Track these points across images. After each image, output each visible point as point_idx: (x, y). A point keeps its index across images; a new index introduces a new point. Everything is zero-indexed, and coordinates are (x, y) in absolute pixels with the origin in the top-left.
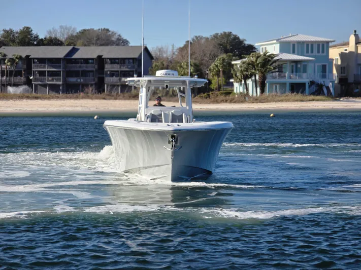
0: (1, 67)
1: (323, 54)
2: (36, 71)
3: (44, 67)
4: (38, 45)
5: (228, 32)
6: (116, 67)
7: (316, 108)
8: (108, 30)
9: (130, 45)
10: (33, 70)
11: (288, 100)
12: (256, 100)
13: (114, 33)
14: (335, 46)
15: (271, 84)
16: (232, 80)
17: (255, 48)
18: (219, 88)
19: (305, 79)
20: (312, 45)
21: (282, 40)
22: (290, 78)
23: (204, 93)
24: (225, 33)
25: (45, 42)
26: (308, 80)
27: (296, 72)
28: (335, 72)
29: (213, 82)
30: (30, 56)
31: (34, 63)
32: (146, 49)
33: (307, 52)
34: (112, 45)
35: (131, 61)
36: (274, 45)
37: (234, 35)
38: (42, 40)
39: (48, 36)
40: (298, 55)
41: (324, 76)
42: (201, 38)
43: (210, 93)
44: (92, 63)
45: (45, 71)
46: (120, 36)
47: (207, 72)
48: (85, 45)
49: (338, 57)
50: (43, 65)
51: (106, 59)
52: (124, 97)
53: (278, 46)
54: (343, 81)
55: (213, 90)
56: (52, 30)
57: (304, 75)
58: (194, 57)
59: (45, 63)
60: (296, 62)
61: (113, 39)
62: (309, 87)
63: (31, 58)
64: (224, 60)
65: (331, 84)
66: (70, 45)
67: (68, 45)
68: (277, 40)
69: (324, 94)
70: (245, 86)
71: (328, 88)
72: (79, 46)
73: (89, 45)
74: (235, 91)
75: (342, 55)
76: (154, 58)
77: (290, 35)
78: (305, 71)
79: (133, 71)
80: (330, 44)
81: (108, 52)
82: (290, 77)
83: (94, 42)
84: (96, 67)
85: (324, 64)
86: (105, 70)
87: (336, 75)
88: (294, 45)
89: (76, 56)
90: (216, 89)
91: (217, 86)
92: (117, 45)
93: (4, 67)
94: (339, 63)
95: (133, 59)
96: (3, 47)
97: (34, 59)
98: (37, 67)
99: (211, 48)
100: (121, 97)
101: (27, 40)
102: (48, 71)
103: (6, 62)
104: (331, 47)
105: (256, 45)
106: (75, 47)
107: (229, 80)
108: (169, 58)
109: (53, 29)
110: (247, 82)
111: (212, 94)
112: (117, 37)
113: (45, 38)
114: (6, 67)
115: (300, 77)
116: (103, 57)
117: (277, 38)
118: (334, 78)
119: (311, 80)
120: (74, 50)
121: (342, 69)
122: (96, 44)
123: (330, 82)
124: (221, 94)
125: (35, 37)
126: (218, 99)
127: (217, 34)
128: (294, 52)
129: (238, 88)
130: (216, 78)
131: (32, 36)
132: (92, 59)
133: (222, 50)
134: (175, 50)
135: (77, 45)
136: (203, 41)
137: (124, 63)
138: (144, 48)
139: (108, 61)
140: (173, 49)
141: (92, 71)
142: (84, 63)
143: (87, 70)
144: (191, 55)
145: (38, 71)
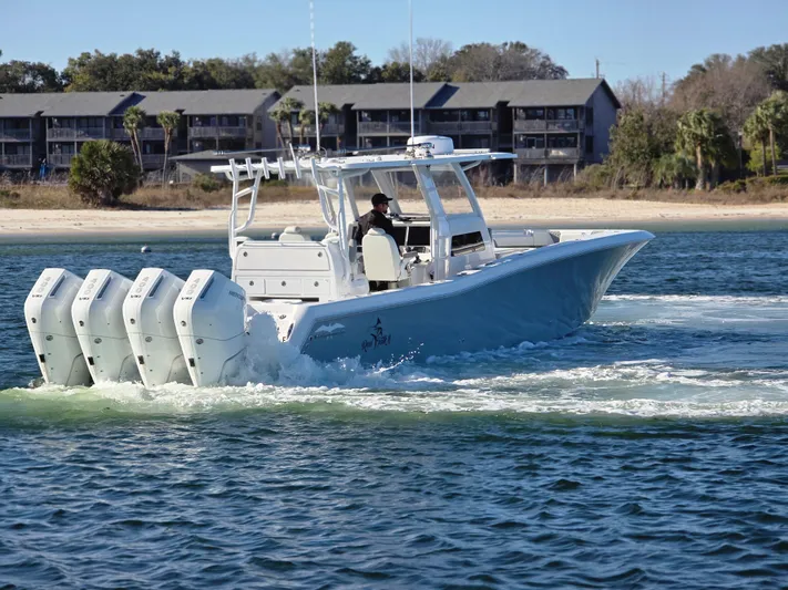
0: (292, 130)
2: (365, 138)
3: (384, 129)
4: (369, 81)
6: (538, 127)
8: (521, 47)
9: (568, 78)
10: (359, 135)
13: (535, 53)
18: (767, 170)
23: (733, 181)
24: (778, 47)
25: (386, 75)
29: (753, 155)
30: (352, 105)
31: (361, 120)
32: (604, 85)
34: (530, 78)
35: (571, 112)
38: (377, 69)
39: (391, 61)
42: (726, 58)
43: (747, 181)
44: (487, 119)
45: (386, 137)
46: (547, 58)
47: (740, 134)
48: (471, 80)
50: (381, 123)
51: (516, 108)
52: (555, 191)
55: (755, 174)
56: (400, 49)
58: (710, 101)
59: (385, 120)
61: (532, 66)
63: (355, 111)
64: (777, 107)
66: (439, 81)
67: (435, 80)
72: (459, 81)
73: (479, 81)
76: (622, 104)
79: (575, 135)
81: (520, 94)
83: (490, 72)
84: (495, 126)
86: (514, 133)
89: (451, 103)
90: (761, 171)
91: (762, 164)
92: (542, 77)
93: (297, 129)
95: (575, 108)
96: (296, 87)
97: (360, 111)
98: (368, 128)
99: (750, 79)
100: (549, 192)
101: (346, 71)
102: (391, 137)
103: (301, 118)
106: (450, 84)
108: (656, 103)
109: (403, 46)
111: (752, 182)
112: (542, 60)
113: (385, 67)
114: (303, 131)
116: (509, 105)
120: (447, 92)
122: (495, 77)
124: (772, 181)
125: (362, 64)
126: (764, 193)
127: (762, 49)
130: (760, 146)
131: (356, 63)
132: (486, 110)
133: (774, 84)
134: (667, 88)
135: (455, 79)
136: (730, 64)
137: (556, 117)
138: (599, 82)
139: (521, 113)
140: (664, 85)
141: (487, 136)
142: (468, 120)
143: (476, 132)
144: (705, 97)
145: (368, 137)
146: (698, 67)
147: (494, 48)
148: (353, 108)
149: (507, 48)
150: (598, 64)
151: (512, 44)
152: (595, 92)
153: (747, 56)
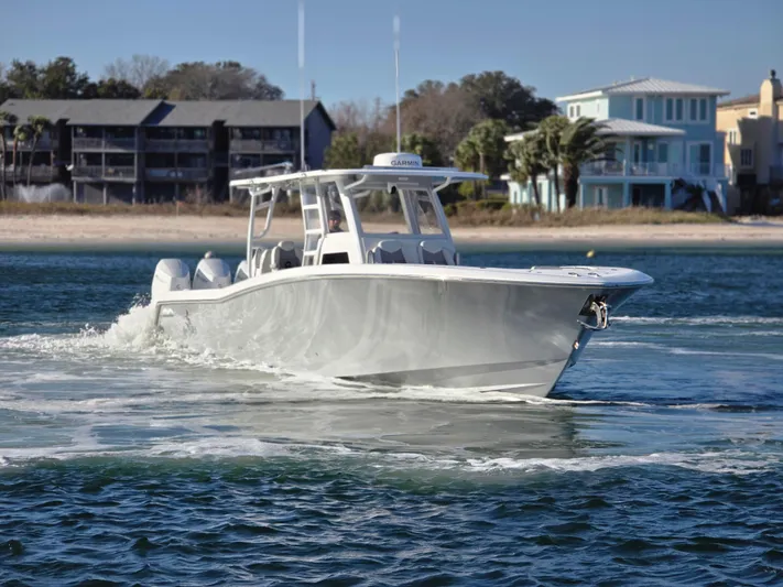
0: (5, 144)
1: (703, 122)
2: (80, 153)
3: (99, 145)
4: (86, 96)
5: (496, 73)
6: (254, 147)
7: (687, 238)
8: (237, 65)
9: (284, 98)
10: (74, 150)
11: (626, 222)
12: (557, 220)
13: (250, 74)
14: (729, 105)
15: (590, 186)
16: (504, 177)
17: (555, 107)
18: (477, 194)
19: (663, 174)
20: (680, 102)
21: (615, 90)
22: (632, 172)
23: (445, 205)
24: (489, 74)
25: (101, 91)
26: (670, 178)
27: (645, 160)
28: (728, 160)
30: (67, 120)
31: (76, 135)
32: (319, 107)
33: (669, 117)
34: (246, 98)
35: (287, 133)
36: (598, 101)
37: (508, 79)
38: (93, 85)
39: (107, 78)
40: (649, 122)
41: (705, 170)
42: (439, 84)
43: (458, 204)
44: (203, 138)
45: (100, 155)
46: (263, 79)
47: (451, 159)
48: (188, 98)
49: (736, 129)
50: (96, 140)
51: (232, 127)
53: (605, 103)
54: (745, 179)
55: (463, 198)
56: (115, 64)
57: (662, 167)
58: (423, 125)
59: (100, 137)
60: (645, 139)
61: (249, 85)
62: (673, 192)
63: (70, 126)
64: (488, 133)
65: (720, 186)
66: (156, 98)
67: (152, 97)
68: (604, 90)
69: (704, 208)
70: (533, 190)
71: (713, 196)
72: (175, 99)
73: (196, 99)
74: (512, 200)
75: (745, 125)
76: (338, 127)
77: (632, 80)
78: (663, 158)
79: (290, 155)
80: (719, 100)
81: (237, 114)
82: (632, 170)
83: (207, 92)
84: (211, 145)
85: (705, 142)
86: (231, 152)
87: (731, 168)
88: (640, 102)
89: (168, 121)
90: (471, 196)
91: (472, 189)
92: (258, 97)
93: (11, 143)
94: (738, 140)
95: (291, 129)
96: (10, 101)
97: (76, 127)
98: (83, 144)
99: (461, 106)
101: (61, 87)
102: (107, 154)
103: (16, 131)
104: (721, 106)
105: (558, 100)
106: (167, 102)
107: (499, 176)
108: (370, 126)
109: (119, 62)
110: (538, 181)
111: (462, 206)
112: (257, 81)
113: (101, 82)
114: (16, 145)
115: (653, 170)
116: (226, 124)
117: (604, 86)
118: (727, 174)
119: (677, 178)
120: (163, 110)
121: (743, 155)
122: (211, 96)
123: (719, 181)
124: (483, 206)
125: (80, 81)
126: (474, 217)
127: (473, 76)
128: (639, 117)
129: (517, 194)
131: (73, 79)
132: (203, 129)
133: (485, 111)
134: (381, 111)
135: (170, 97)
136: (442, 91)
137: (271, 137)
138: (315, 105)
139: (237, 132)
140: (378, 109)
141: (203, 155)
142: (184, 137)
143: (191, 151)
144: (417, 122)
145: (85, 154)
146: (411, 93)
147: (208, 67)
148: (68, 123)
149: (221, 67)
150: (313, 86)
151: (225, 63)
152: (311, 114)
153: (458, 83)
